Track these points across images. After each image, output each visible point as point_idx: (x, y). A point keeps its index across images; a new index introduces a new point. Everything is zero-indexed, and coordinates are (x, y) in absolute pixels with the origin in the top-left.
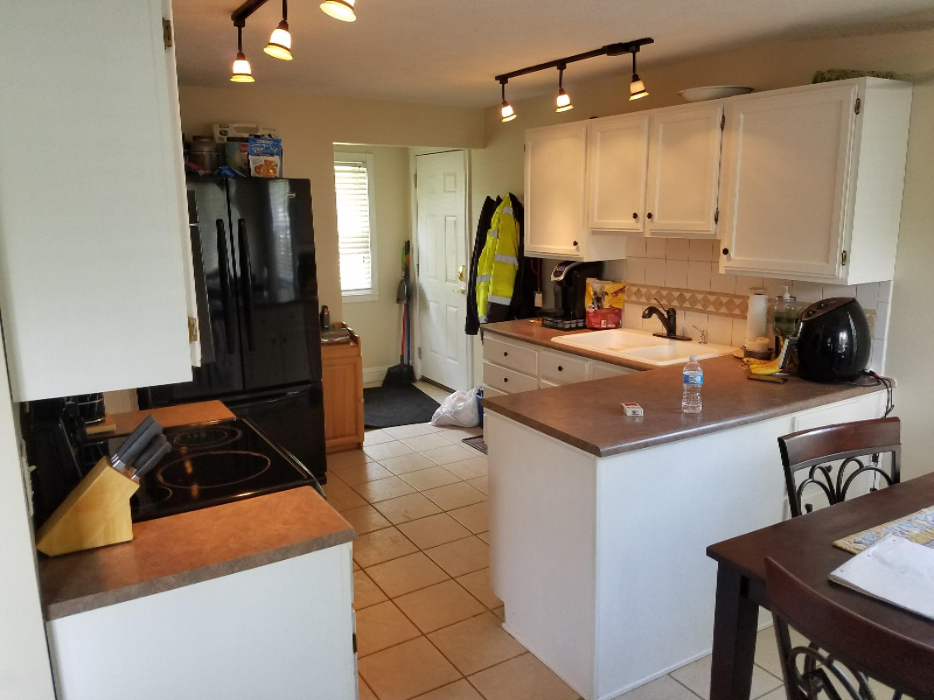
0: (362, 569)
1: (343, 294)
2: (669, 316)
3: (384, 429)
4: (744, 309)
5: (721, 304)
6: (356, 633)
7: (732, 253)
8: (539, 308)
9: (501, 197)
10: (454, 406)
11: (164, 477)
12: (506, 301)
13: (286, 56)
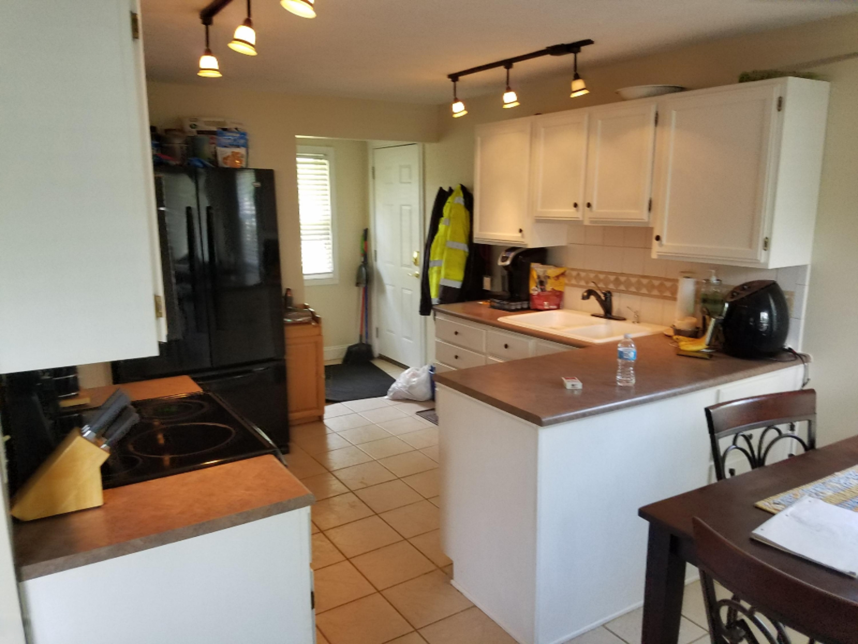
0: (322, 532)
1: (305, 277)
2: (606, 298)
3: (344, 403)
4: (674, 291)
5: (653, 287)
6: (314, 590)
7: (664, 239)
8: (487, 291)
9: (453, 188)
10: (408, 382)
11: (134, 447)
12: (457, 285)
13: (251, 51)
